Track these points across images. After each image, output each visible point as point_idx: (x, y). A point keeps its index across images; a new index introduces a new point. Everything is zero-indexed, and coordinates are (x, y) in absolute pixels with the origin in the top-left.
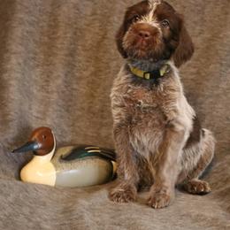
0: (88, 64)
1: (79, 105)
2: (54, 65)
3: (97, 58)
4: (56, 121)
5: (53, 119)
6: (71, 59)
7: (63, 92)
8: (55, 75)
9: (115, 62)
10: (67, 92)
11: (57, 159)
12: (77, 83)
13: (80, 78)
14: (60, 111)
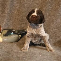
0: (17, 5)
1: (14, 18)
2: (6, 5)
3: (20, 3)
4: (7, 23)
5: (6, 22)
6: (12, 3)
7: (9, 14)
8: (7, 8)
9: (26, 4)
10: (11, 14)
11: (2, 35)
12: (14, 11)
13: (15, 9)
14: (8, 20)
